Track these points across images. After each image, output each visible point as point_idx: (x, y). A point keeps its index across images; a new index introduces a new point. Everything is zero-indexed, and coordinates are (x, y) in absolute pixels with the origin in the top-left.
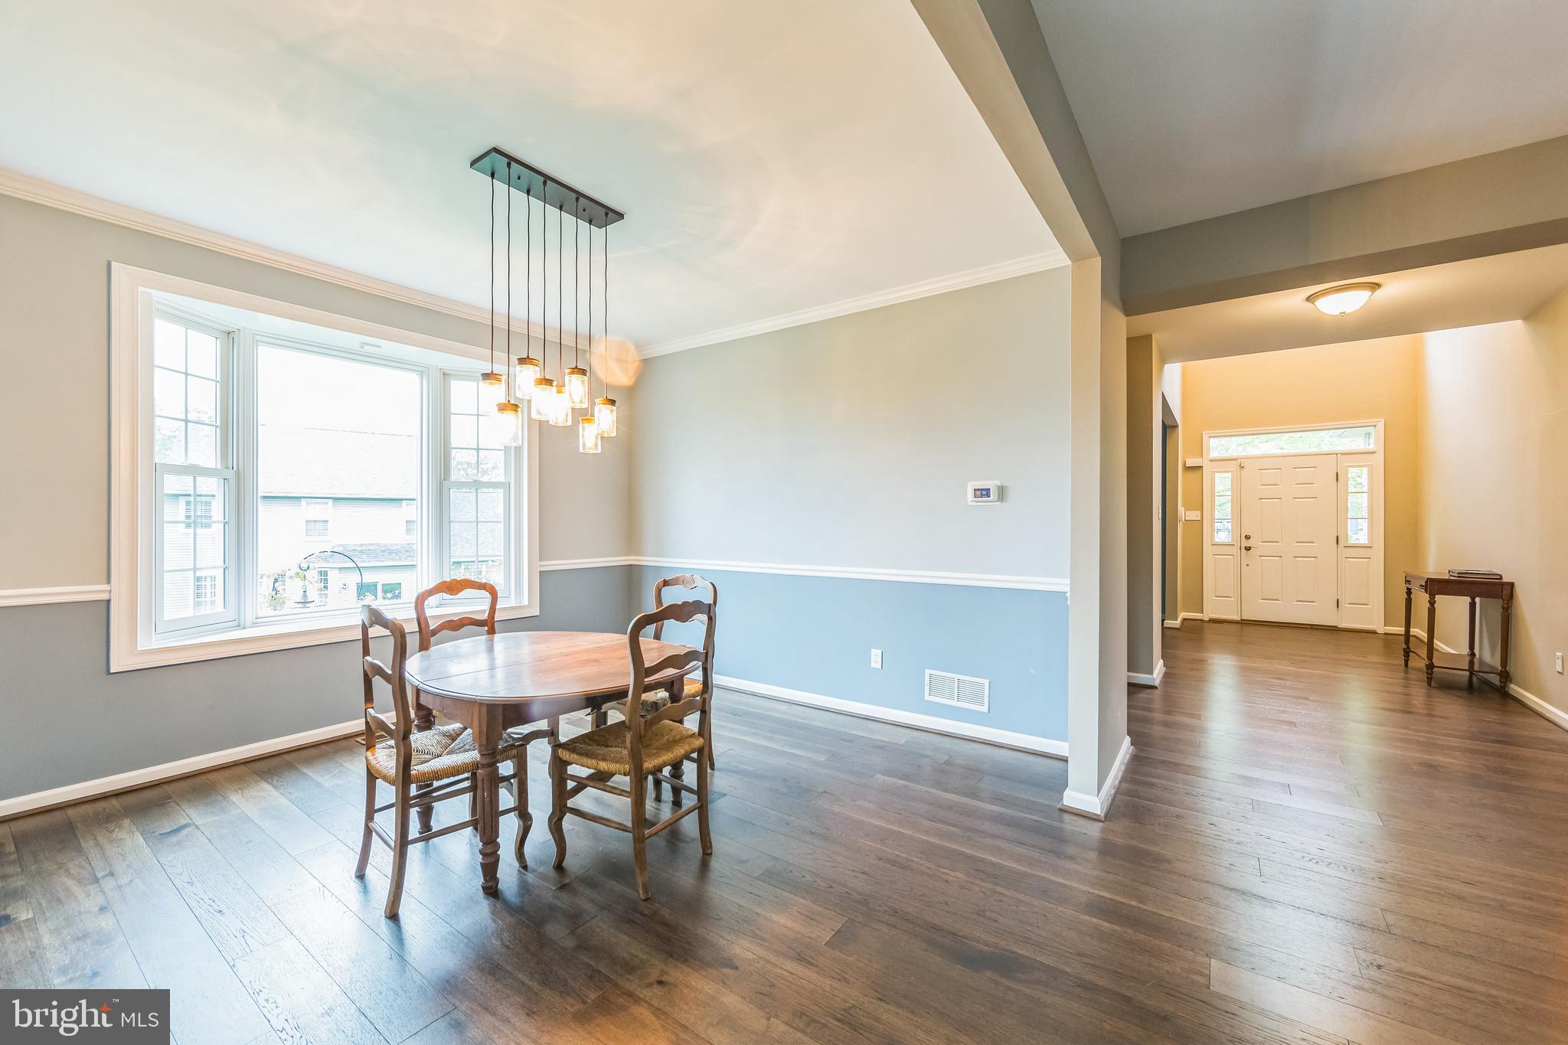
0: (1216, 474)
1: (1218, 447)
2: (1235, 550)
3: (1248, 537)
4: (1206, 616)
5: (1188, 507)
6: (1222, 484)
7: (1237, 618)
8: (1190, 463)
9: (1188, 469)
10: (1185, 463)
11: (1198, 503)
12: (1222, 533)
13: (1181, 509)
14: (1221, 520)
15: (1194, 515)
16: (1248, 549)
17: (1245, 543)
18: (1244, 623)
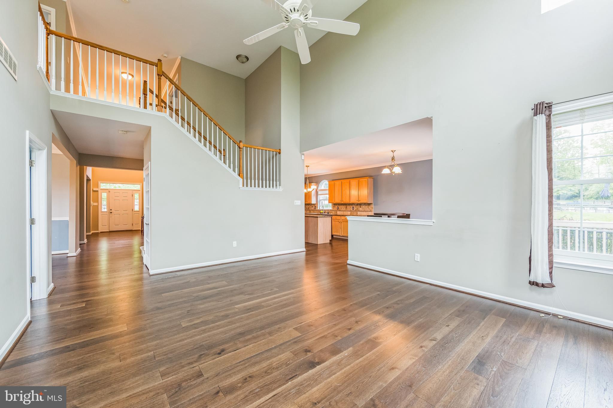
0: (103, 193)
1: (103, 186)
2: (108, 213)
3: (111, 210)
4: (99, 231)
5: (94, 202)
6: (104, 195)
7: (108, 231)
8: (95, 189)
9: (94, 191)
10: (93, 189)
11: (97, 200)
12: (104, 208)
13: (92, 202)
14: (104, 205)
15: (96, 204)
16: (111, 213)
17: (110, 211)
18: (110, 232)
